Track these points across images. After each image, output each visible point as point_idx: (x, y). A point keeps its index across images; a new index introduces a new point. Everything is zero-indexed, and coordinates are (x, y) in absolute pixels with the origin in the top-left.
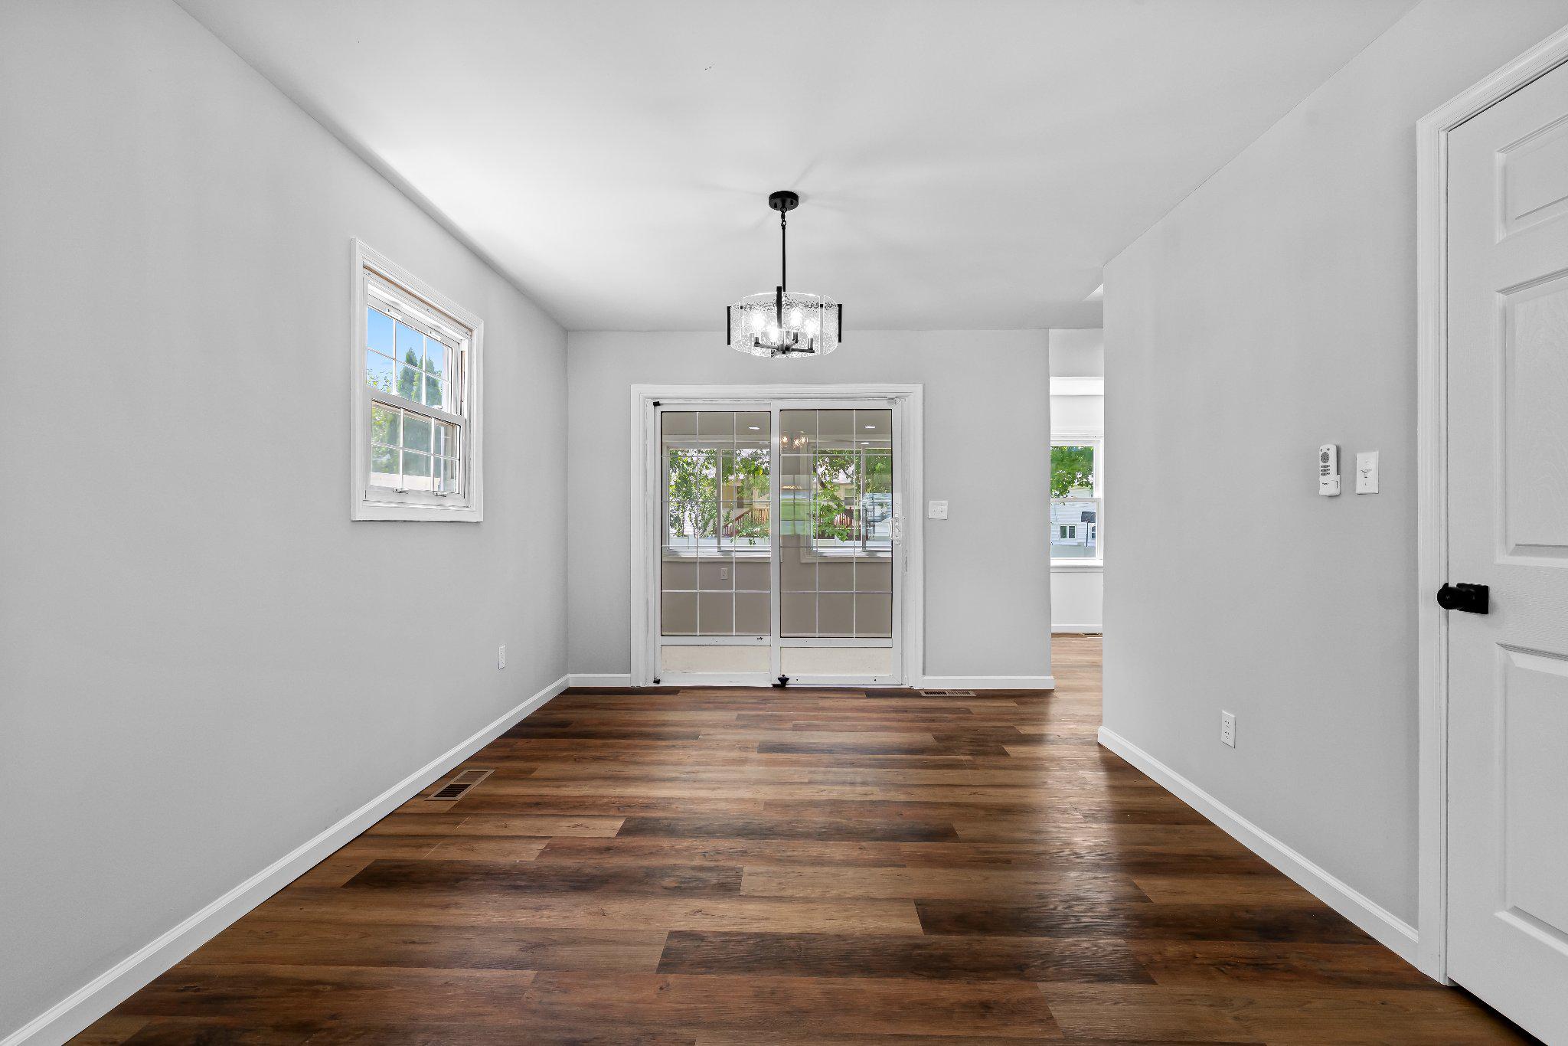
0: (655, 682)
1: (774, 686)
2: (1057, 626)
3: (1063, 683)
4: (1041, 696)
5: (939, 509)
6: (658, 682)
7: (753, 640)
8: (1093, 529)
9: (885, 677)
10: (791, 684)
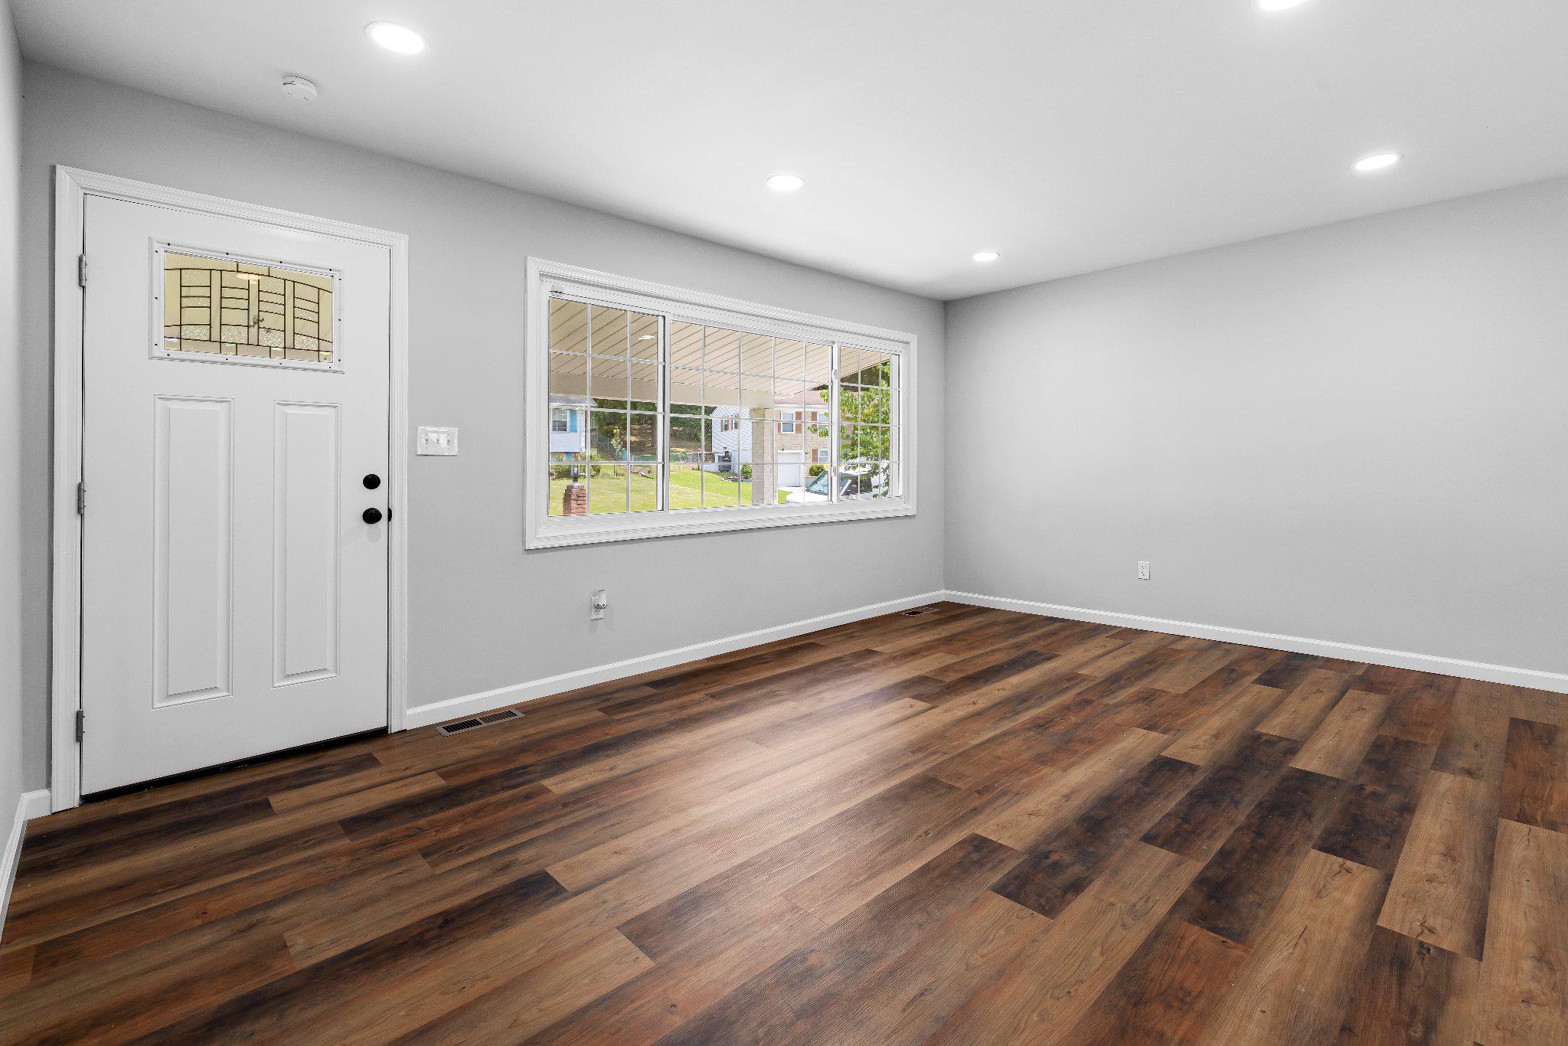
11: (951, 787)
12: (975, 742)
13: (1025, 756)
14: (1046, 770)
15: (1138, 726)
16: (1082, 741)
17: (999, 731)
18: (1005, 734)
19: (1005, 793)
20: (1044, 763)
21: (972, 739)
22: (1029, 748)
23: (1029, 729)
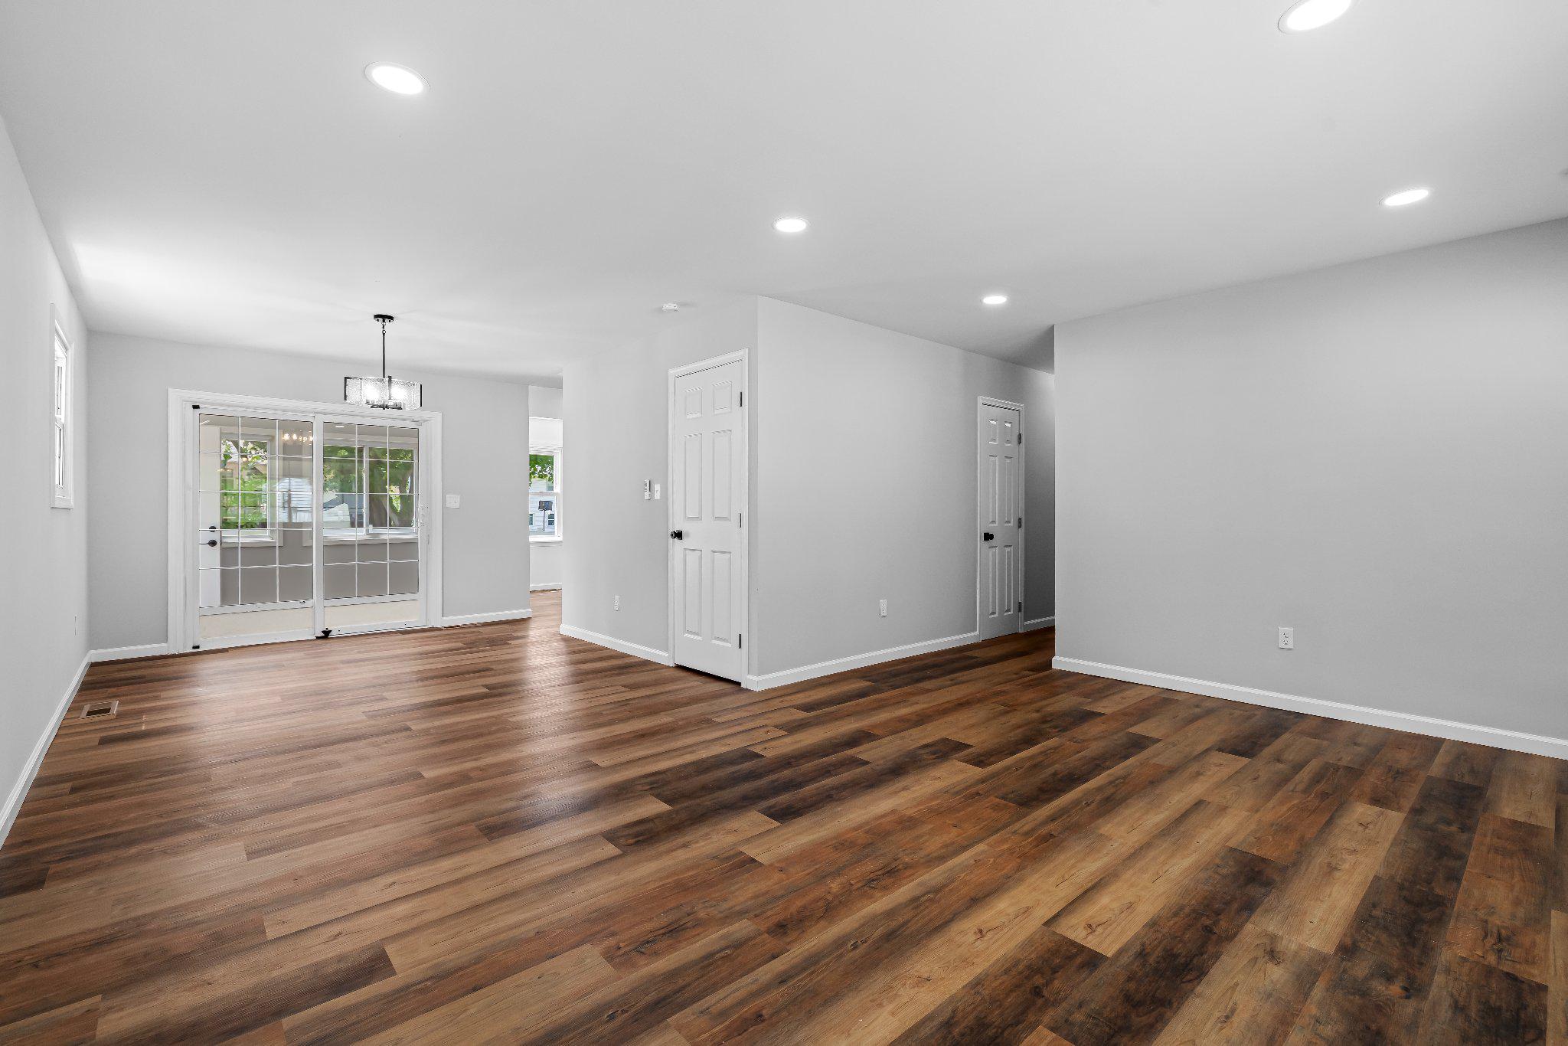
0: (194, 648)
1: (317, 638)
2: (532, 586)
3: (537, 614)
4: (524, 621)
5: (453, 501)
6: (198, 647)
7: (297, 604)
8: (552, 516)
9: (415, 621)
10: (334, 634)
11: (1003, 798)
12: (981, 847)
13: (927, 827)
14: (910, 812)
15: (761, 864)
16: (852, 844)
17: (950, 863)
18: (942, 859)
19: (957, 793)
20: (910, 819)
21: (983, 852)
22: (920, 836)
23: (907, 867)
